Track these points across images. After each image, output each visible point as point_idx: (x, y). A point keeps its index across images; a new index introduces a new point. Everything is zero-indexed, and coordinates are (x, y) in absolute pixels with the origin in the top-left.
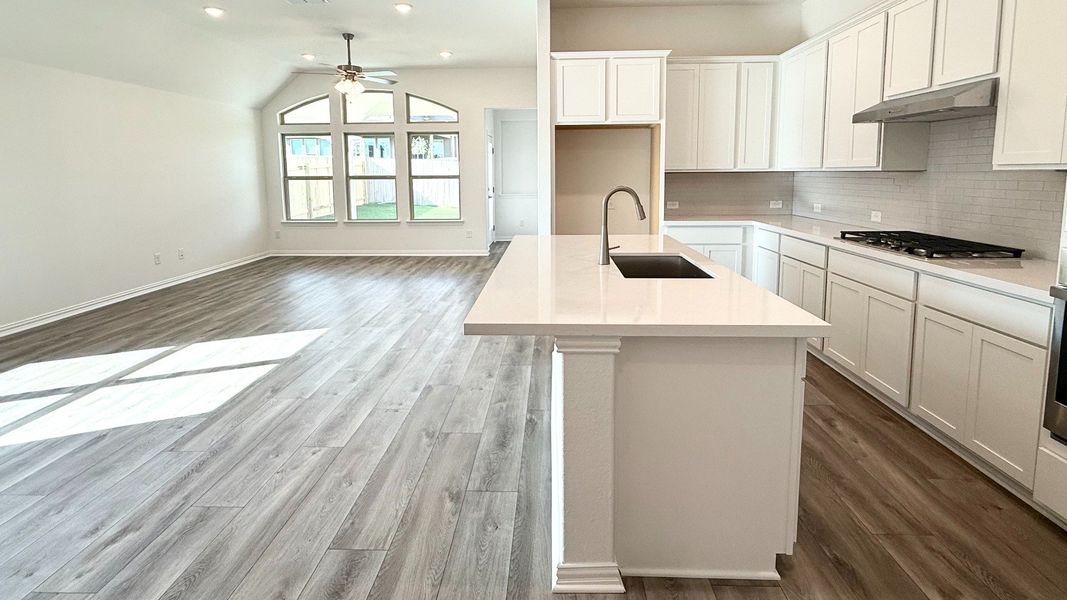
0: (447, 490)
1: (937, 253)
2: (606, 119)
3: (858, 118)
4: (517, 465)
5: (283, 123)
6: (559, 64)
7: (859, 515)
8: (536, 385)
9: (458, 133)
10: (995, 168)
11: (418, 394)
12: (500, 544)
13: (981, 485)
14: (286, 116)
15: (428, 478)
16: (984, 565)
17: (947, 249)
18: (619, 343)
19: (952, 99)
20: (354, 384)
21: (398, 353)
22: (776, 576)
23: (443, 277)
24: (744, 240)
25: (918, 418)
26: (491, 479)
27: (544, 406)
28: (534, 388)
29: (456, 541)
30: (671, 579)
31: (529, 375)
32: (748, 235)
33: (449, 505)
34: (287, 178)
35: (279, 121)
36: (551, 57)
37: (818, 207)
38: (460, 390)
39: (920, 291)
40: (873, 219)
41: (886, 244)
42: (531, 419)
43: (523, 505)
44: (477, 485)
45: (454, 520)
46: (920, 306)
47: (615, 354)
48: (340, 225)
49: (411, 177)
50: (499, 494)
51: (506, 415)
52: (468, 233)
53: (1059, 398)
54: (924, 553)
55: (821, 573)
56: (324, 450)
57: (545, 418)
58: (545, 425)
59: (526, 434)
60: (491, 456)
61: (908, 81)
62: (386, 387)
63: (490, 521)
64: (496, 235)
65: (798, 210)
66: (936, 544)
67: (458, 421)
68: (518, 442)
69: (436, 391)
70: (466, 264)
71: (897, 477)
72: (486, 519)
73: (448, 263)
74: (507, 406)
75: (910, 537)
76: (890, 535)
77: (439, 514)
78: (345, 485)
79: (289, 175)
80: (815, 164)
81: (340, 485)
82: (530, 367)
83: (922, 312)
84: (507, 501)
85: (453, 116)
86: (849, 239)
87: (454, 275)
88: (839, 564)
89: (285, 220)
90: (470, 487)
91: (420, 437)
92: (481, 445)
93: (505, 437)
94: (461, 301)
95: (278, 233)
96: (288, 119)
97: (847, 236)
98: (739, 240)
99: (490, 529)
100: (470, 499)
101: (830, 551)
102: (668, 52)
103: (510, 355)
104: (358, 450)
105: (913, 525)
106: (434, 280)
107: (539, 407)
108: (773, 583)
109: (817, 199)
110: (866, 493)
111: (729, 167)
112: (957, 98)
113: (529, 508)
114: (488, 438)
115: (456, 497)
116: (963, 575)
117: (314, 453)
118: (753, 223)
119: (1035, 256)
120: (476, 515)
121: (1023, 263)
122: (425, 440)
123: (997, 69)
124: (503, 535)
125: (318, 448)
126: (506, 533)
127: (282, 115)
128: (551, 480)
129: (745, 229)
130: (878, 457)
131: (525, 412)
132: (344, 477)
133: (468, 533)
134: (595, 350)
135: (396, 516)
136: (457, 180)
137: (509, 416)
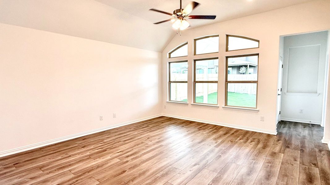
5: (170, 57)
14: (172, 54)
34: (170, 82)
35: (168, 56)
48: (190, 105)
49: (227, 82)
52: (262, 118)
64: (281, 116)
79: (171, 81)
89: (168, 101)
95: (165, 106)
96: (172, 55)
127: (170, 54)
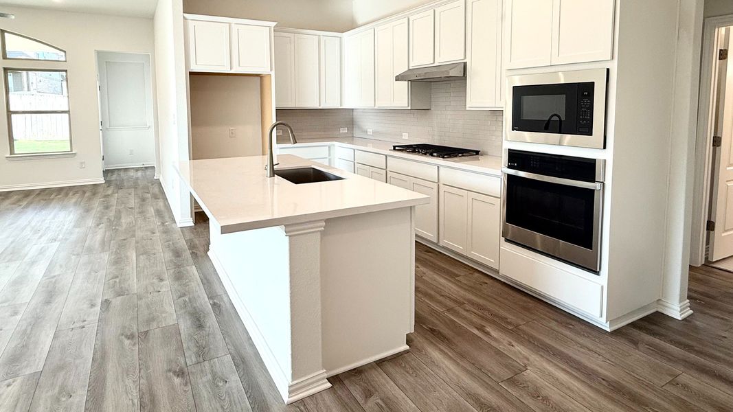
0: (170, 371)
1: (446, 155)
2: (231, 69)
3: (398, 78)
4: (219, 336)
6: (191, 24)
7: (433, 305)
8: (206, 278)
9: (66, 71)
10: (467, 109)
11: (98, 308)
12: (234, 391)
13: (477, 275)
15: (147, 368)
16: (489, 311)
17: (449, 153)
18: (324, 224)
19: (448, 72)
20: (19, 317)
21: (54, 280)
22: (408, 347)
23: (64, 207)
24: (330, 155)
25: (444, 248)
26: (203, 353)
27: (219, 292)
28: (205, 281)
29: (197, 401)
30: (355, 369)
31: (196, 272)
32: (332, 151)
33: (177, 381)
36: (184, 17)
37: (370, 131)
38: (140, 298)
39: (440, 176)
40: (403, 138)
41: (419, 152)
42: (215, 303)
43: (239, 361)
44: (194, 359)
45: (189, 388)
46: (441, 185)
47: (320, 231)
49: (9, 113)
50: (216, 359)
51: (191, 305)
52: (82, 163)
53: (507, 222)
54: (465, 313)
55: (427, 339)
56: (19, 380)
57: (225, 299)
58: (228, 305)
59: (216, 315)
60: (195, 337)
61: (422, 59)
62: (58, 310)
63: (217, 380)
64: (108, 163)
65: (357, 133)
66: (468, 307)
67: (150, 320)
68: (212, 321)
69: (116, 302)
70: (84, 192)
71: (443, 281)
72: (214, 379)
73: (63, 194)
74: (189, 299)
75: (457, 308)
76: (450, 310)
77: (172, 387)
78: (64, 399)
80: (370, 105)
81: (58, 400)
82: (194, 267)
83: (442, 188)
84: (224, 363)
85: (60, 56)
86: (398, 150)
87: (75, 204)
88: (432, 331)
90: (188, 364)
91: (121, 342)
92: (182, 332)
93: (199, 320)
94: (98, 225)
97: (397, 148)
98: (327, 156)
99: (221, 384)
100: (194, 371)
101: (426, 326)
102: (275, 24)
103: (171, 261)
104: (61, 368)
105: (455, 301)
106: (56, 211)
107: (216, 292)
108: (406, 352)
109: (369, 125)
110: (433, 293)
111: (316, 106)
112: (450, 71)
113: (243, 361)
114: (185, 326)
115: (181, 373)
116: (482, 318)
117: (9, 385)
118: (334, 143)
119: (484, 154)
120: (204, 379)
121: (480, 157)
122: (127, 342)
123: (465, 58)
124: (234, 385)
125: (11, 380)
126: (235, 381)
128: (251, 338)
129: (329, 147)
130: (431, 273)
131: (207, 299)
132: (60, 393)
133: (205, 393)
134: (312, 230)
135: (133, 404)
136: (67, 115)
137: (195, 305)
